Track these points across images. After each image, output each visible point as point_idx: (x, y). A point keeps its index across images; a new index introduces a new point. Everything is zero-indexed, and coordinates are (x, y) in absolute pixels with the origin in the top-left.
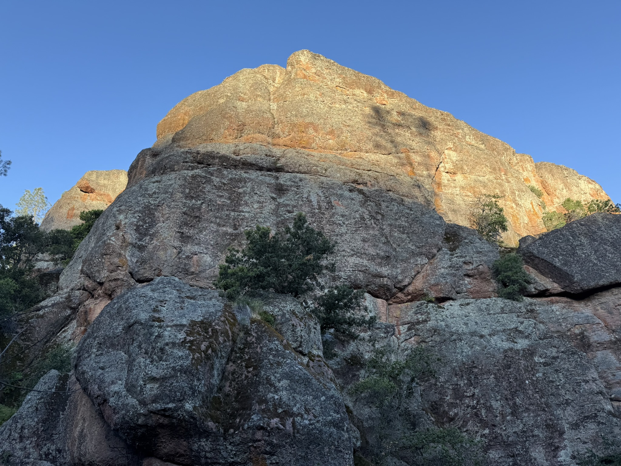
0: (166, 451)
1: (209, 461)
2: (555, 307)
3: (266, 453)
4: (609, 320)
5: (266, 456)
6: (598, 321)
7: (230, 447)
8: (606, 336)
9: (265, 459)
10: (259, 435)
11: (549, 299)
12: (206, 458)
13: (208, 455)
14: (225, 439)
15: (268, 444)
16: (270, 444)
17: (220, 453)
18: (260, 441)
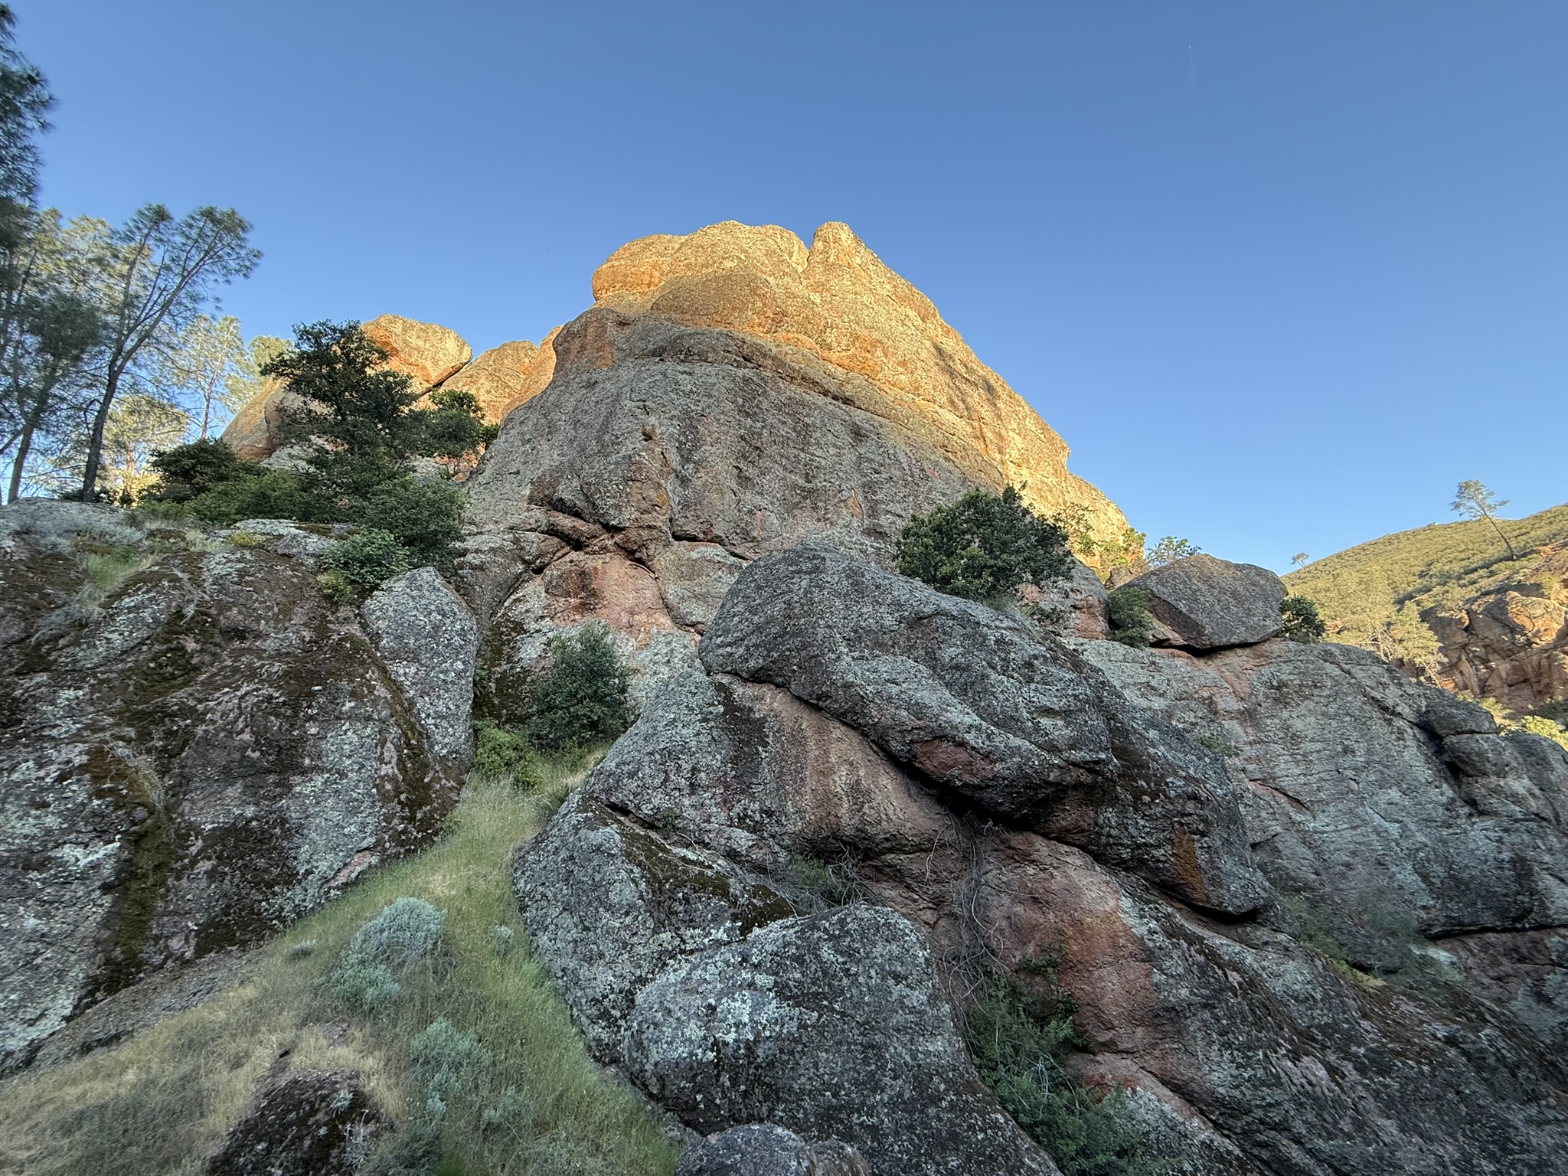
0: (1064, 823)
1: (1111, 841)
2: (1179, 662)
3: (1197, 832)
4: (1236, 685)
5: (1196, 837)
6: (1226, 685)
7: (1141, 822)
8: (1235, 705)
9: (1193, 841)
10: (1190, 807)
11: (1170, 650)
12: (1109, 836)
13: (1114, 832)
14: (1136, 810)
15: (1202, 821)
16: (1204, 820)
17: (1127, 829)
18: (1190, 815)
